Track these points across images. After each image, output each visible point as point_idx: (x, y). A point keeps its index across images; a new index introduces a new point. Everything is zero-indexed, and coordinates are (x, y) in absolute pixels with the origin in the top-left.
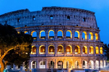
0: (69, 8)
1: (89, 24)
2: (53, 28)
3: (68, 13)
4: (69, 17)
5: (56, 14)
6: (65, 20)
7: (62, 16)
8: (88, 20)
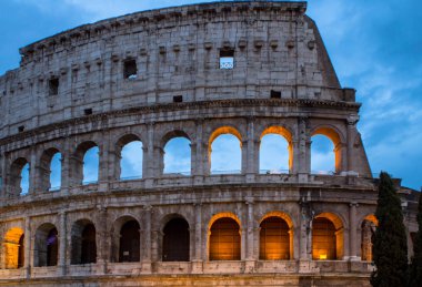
3: (125, 46)
4: (130, 66)
5: (69, 65)
6: (112, 83)
7: (97, 68)
8: (252, 54)
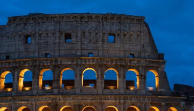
0: (68, 15)
1: (127, 47)
2: (29, 64)
4: (68, 36)
5: (37, 31)
6: (59, 42)
7: (52, 35)
8: (122, 37)
